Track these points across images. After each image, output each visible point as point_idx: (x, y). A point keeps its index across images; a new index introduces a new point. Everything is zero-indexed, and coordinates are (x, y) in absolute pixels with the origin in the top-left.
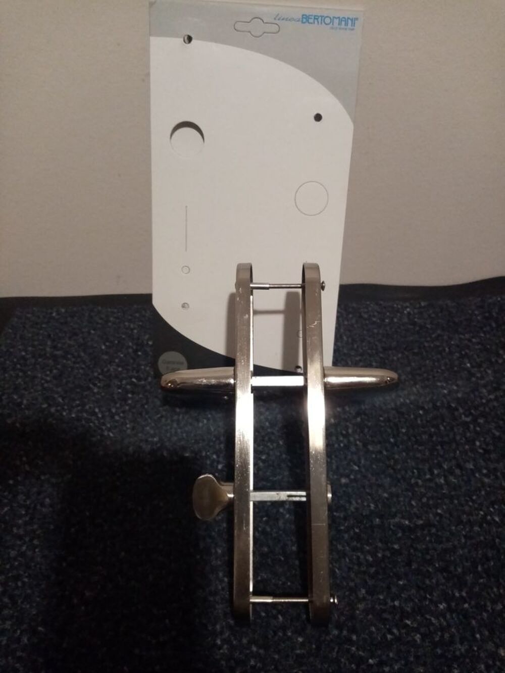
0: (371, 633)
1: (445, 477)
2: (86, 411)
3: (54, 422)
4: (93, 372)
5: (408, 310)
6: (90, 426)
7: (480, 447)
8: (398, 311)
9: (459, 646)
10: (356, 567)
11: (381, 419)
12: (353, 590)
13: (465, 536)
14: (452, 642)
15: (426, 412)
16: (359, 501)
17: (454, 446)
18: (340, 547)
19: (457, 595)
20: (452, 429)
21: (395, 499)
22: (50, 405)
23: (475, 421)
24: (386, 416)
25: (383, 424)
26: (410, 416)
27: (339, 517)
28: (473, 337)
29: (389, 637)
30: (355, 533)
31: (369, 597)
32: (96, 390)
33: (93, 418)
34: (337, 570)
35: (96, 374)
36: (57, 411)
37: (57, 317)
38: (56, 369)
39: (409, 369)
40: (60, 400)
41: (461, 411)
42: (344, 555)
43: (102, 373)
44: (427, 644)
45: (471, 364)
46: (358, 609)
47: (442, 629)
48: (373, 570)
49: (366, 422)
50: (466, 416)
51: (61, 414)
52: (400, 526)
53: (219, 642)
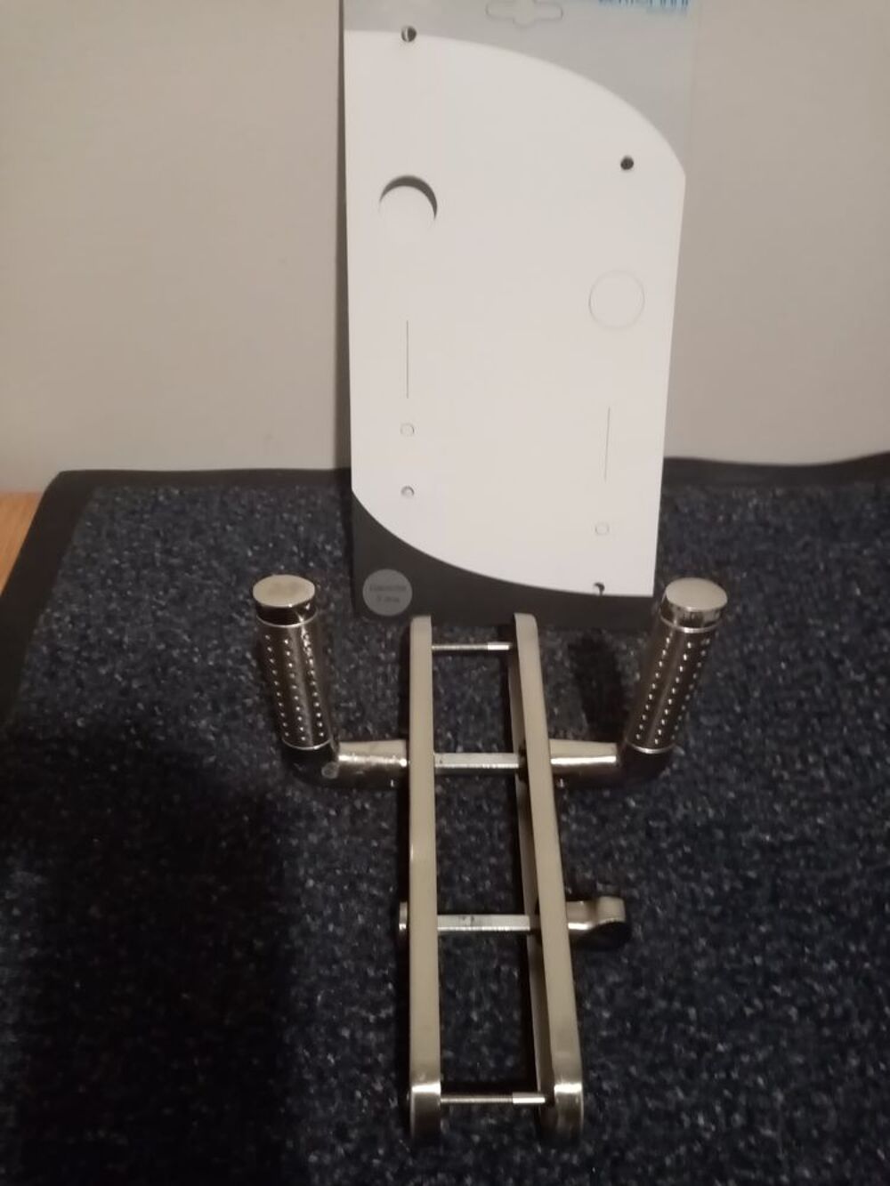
1: (827, 768)
2: (231, 657)
3: (180, 673)
5: (755, 501)
6: (240, 680)
7: (882, 721)
8: (738, 503)
9: (856, 1024)
10: (689, 906)
13: (862, 860)
14: (846, 1016)
15: (791, 665)
16: (689, 804)
17: (838, 720)
18: (661, 874)
19: (853, 948)
20: (834, 692)
21: (747, 801)
22: (169, 647)
23: (871, 680)
24: (726, 670)
25: (722, 683)
27: (657, 829)
29: (749, 1011)
37: (167, 503)
38: (175, 587)
40: (186, 637)
41: (848, 663)
42: (669, 887)
44: (809, 1022)
45: (862, 591)
46: (696, 969)
47: (832, 1001)
50: (857, 672)
51: (190, 661)
52: (758, 844)
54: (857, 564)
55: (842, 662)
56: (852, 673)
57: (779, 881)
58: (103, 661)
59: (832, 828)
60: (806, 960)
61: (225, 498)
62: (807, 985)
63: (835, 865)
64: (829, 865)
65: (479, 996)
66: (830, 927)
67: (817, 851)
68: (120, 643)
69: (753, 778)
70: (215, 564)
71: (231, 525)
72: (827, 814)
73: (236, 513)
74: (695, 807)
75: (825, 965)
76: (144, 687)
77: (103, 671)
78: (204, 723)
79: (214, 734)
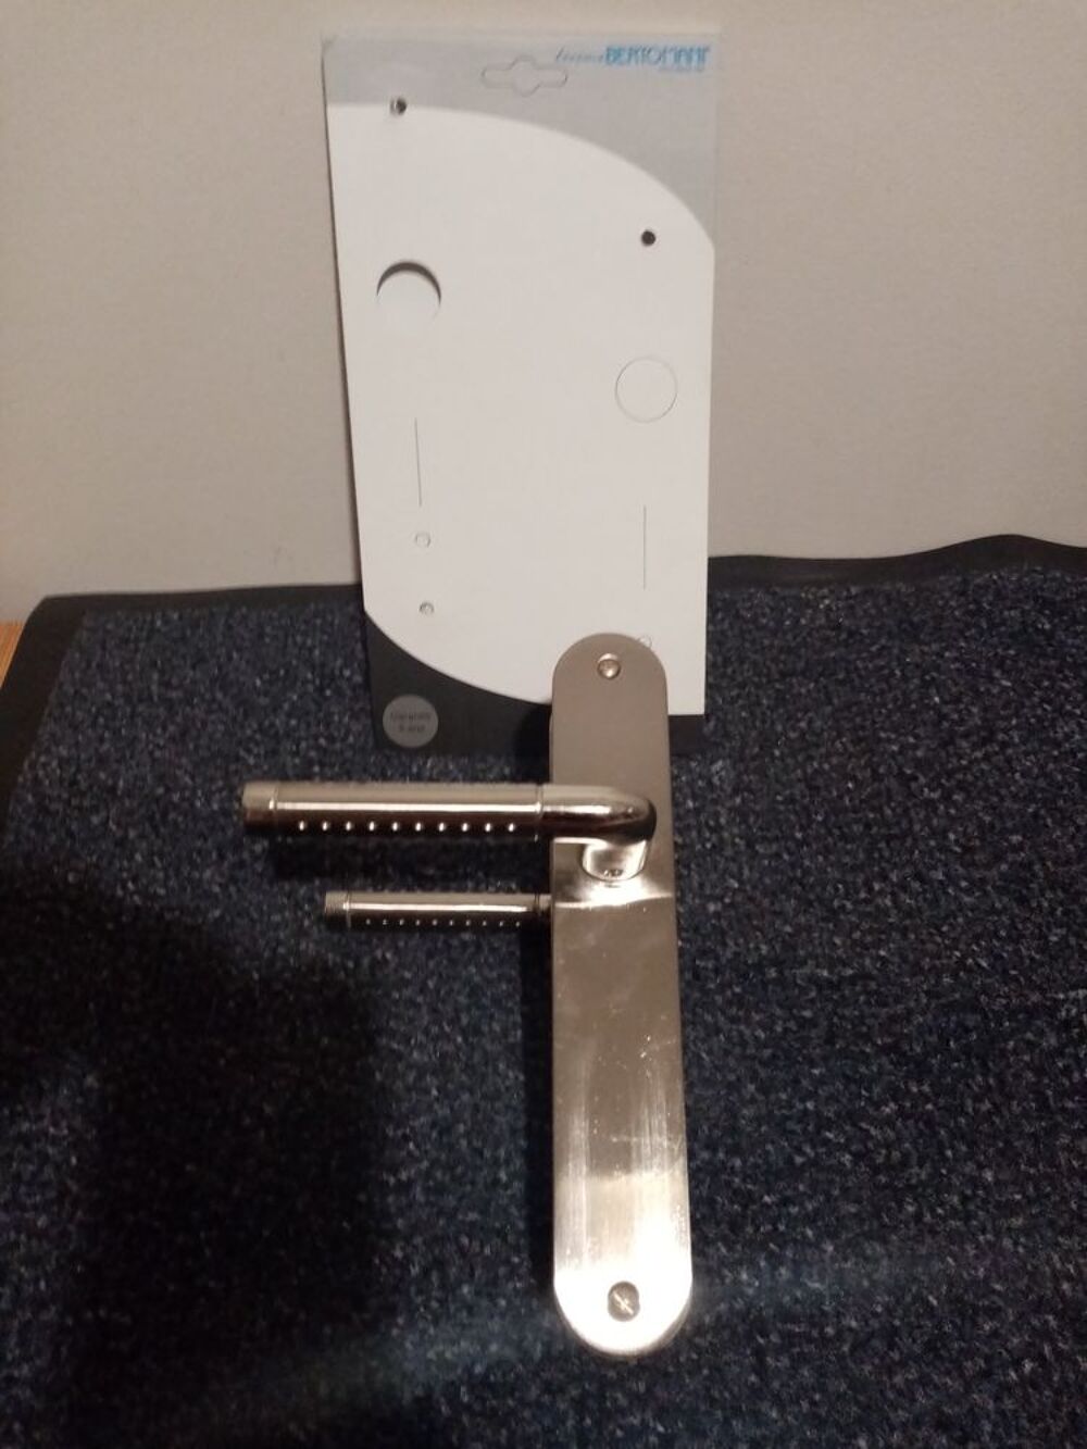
0: (767, 1153)
1: (893, 894)
3: (180, 819)
4: (242, 728)
5: (827, 602)
7: (957, 841)
8: (808, 604)
9: (916, 1170)
10: (738, 1050)
11: (779, 798)
12: (734, 1087)
13: (927, 993)
14: (905, 1163)
15: (859, 784)
16: (741, 941)
17: (909, 842)
18: (708, 1018)
19: (915, 1090)
20: (906, 811)
21: (804, 935)
23: (947, 798)
24: (788, 792)
25: (782, 808)
26: (830, 792)
27: (706, 968)
28: (946, 649)
29: (799, 1160)
30: (734, 994)
31: (760, 1097)
32: (251, 761)
34: (704, 1055)
35: (249, 732)
36: (183, 799)
37: (164, 629)
38: (173, 722)
39: (828, 709)
40: (187, 779)
41: (922, 780)
42: (718, 1031)
43: (261, 730)
44: (863, 1169)
45: (941, 698)
46: (743, 1117)
47: (888, 1146)
48: (767, 1053)
49: (752, 805)
50: (932, 790)
51: (192, 805)
52: (813, 980)
53: (503, 1176)
54: (937, 668)
55: (916, 779)
56: (926, 790)
57: (835, 1020)
58: (95, 809)
59: (896, 959)
60: (863, 1104)
61: (231, 621)
62: (861, 1129)
63: (898, 1000)
64: (891, 1000)
65: (508, 1153)
66: (891, 1067)
67: (879, 985)
68: (113, 789)
69: (811, 910)
70: (219, 696)
71: (238, 651)
72: (892, 945)
73: (243, 639)
74: (747, 943)
75: (883, 1108)
76: (142, 836)
77: (95, 820)
78: (208, 874)
79: (220, 885)
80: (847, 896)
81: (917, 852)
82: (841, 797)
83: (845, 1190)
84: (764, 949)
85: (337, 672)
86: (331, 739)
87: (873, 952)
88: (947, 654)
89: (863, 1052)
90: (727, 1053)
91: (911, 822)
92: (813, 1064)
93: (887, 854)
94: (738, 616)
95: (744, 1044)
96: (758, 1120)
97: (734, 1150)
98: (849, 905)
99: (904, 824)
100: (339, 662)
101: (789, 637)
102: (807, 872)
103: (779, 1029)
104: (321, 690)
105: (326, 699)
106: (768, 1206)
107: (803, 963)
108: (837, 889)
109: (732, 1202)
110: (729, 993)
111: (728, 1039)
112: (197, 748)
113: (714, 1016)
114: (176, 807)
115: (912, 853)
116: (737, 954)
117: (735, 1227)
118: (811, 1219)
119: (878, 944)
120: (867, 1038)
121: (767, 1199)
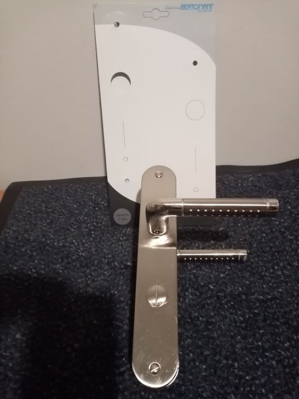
0: (246, 362)
1: (282, 271)
2: (68, 242)
3: (50, 249)
4: (70, 220)
5: (251, 178)
6: (71, 250)
8: (245, 179)
10: (234, 324)
11: (241, 239)
12: (232, 337)
13: (297, 304)
15: (267, 235)
16: (232, 286)
17: (285, 253)
18: (223, 313)
19: (295, 337)
20: (283, 243)
21: (253, 285)
22: (46, 240)
23: (296, 238)
24: (244, 237)
25: (242, 243)
26: (258, 237)
27: (221, 296)
28: (291, 192)
29: (257, 363)
30: (231, 305)
31: (243, 341)
32: (72, 230)
33: (72, 245)
34: (222, 326)
36: (51, 242)
37: (47, 191)
38: (49, 219)
40: (52, 236)
41: (287, 233)
42: (226, 317)
43: (76, 220)
44: (280, 366)
45: (291, 207)
46: (237, 348)
47: (288, 358)
48: (244, 325)
49: (232, 242)
50: (291, 236)
51: (54, 244)
52: (257, 299)
54: (289, 198)
55: (285, 232)
56: (289, 236)
57: (266, 313)
58: (23, 246)
59: (285, 292)
60: (278, 343)
61: (67, 188)
62: (279, 352)
63: (287, 306)
64: (284, 306)
66: (286, 330)
67: (280, 301)
68: (29, 240)
69: (255, 276)
70: (63, 210)
71: (69, 197)
72: (283, 288)
73: (71, 193)
75: (285, 344)
76: (37, 254)
77: (23, 250)
78: (58, 266)
79: (62, 270)
80: (266, 271)
81: (288, 256)
82: (261, 239)
83: (275, 374)
84: (240, 289)
85: (99, 202)
86: (98, 223)
87: (277, 289)
88: (291, 193)
89: (276, 324)
90: (230, 325)
91: (285, 246)
92: (260, 329)
93: (278, 257)
94: (224, 183)
95: (235, 322)
96: (242, 349)
97: (235, 360)
98: (267, 274)
99: (283, 247)
100: (100, 200)
101: (240, 189)
102: (252, 263)
103: (247, 317)
104: (94, 208)
105: (97, 210)
106: (247, 380)
107: (254, 294)
108: (263, 269)
109: (235, 379)
110: (229, 304)
111: (230, 320)
112: (56, 227)
113: (225, 312)
114: (48, 245)
115: (286, 257)
116: (231, 291)
117: (237, 387)
118: (263, 386)
119: (278, 287)
120: (278, 319)
121: (247, 378)
